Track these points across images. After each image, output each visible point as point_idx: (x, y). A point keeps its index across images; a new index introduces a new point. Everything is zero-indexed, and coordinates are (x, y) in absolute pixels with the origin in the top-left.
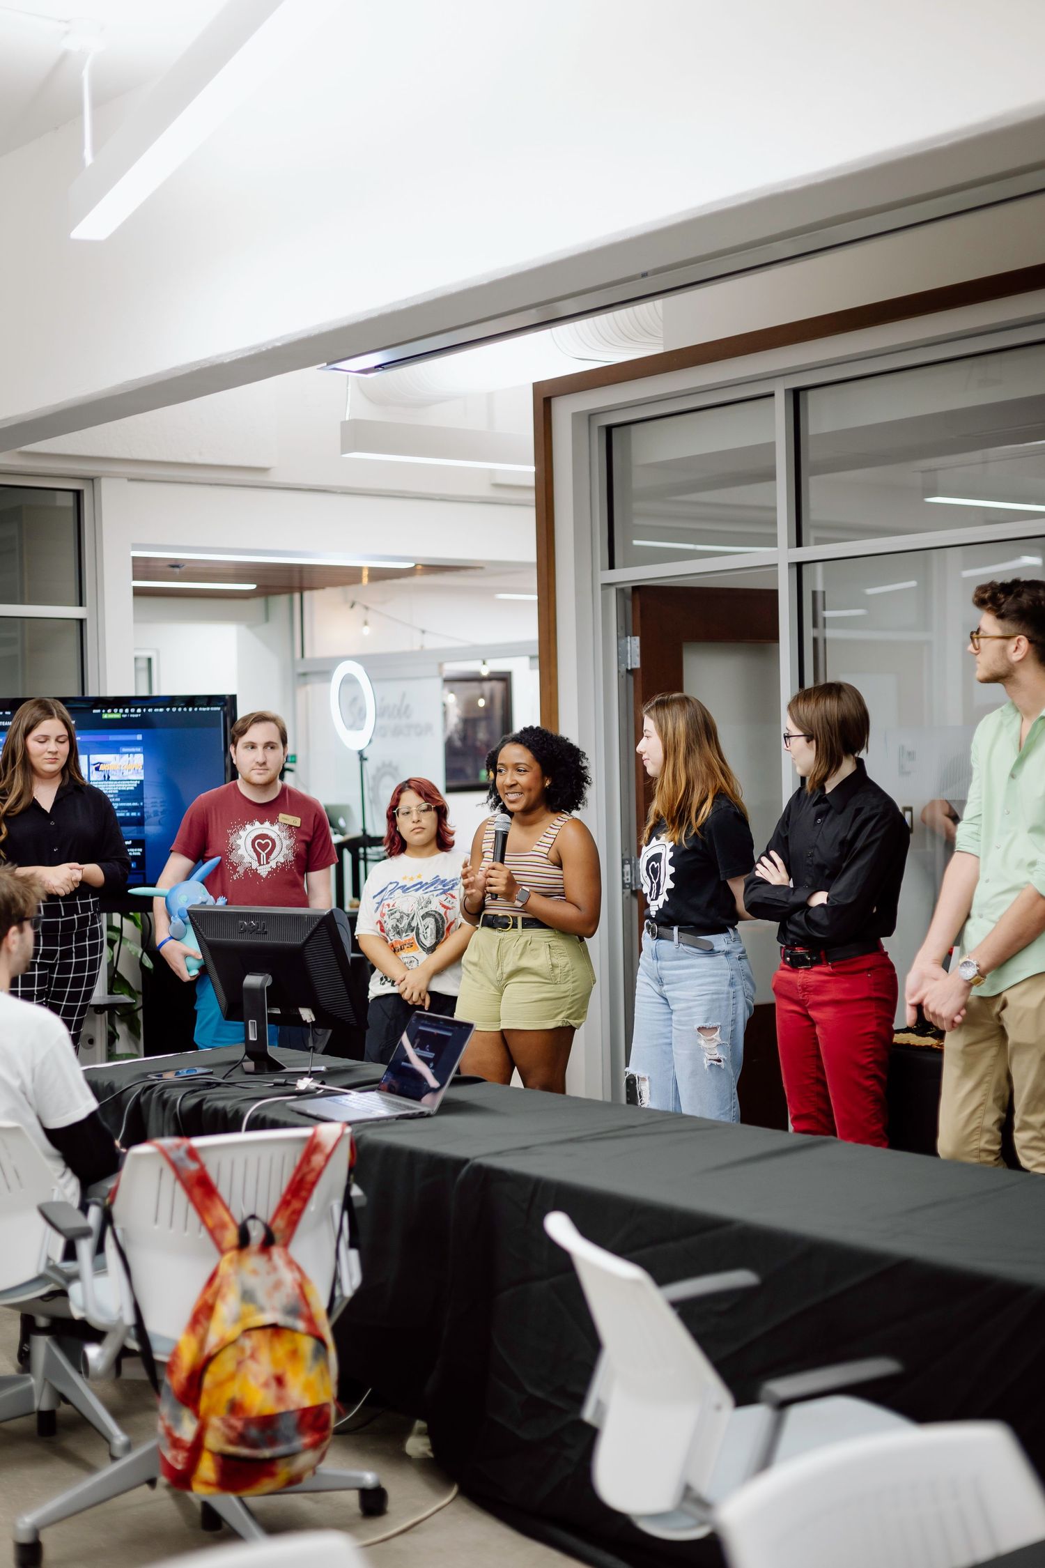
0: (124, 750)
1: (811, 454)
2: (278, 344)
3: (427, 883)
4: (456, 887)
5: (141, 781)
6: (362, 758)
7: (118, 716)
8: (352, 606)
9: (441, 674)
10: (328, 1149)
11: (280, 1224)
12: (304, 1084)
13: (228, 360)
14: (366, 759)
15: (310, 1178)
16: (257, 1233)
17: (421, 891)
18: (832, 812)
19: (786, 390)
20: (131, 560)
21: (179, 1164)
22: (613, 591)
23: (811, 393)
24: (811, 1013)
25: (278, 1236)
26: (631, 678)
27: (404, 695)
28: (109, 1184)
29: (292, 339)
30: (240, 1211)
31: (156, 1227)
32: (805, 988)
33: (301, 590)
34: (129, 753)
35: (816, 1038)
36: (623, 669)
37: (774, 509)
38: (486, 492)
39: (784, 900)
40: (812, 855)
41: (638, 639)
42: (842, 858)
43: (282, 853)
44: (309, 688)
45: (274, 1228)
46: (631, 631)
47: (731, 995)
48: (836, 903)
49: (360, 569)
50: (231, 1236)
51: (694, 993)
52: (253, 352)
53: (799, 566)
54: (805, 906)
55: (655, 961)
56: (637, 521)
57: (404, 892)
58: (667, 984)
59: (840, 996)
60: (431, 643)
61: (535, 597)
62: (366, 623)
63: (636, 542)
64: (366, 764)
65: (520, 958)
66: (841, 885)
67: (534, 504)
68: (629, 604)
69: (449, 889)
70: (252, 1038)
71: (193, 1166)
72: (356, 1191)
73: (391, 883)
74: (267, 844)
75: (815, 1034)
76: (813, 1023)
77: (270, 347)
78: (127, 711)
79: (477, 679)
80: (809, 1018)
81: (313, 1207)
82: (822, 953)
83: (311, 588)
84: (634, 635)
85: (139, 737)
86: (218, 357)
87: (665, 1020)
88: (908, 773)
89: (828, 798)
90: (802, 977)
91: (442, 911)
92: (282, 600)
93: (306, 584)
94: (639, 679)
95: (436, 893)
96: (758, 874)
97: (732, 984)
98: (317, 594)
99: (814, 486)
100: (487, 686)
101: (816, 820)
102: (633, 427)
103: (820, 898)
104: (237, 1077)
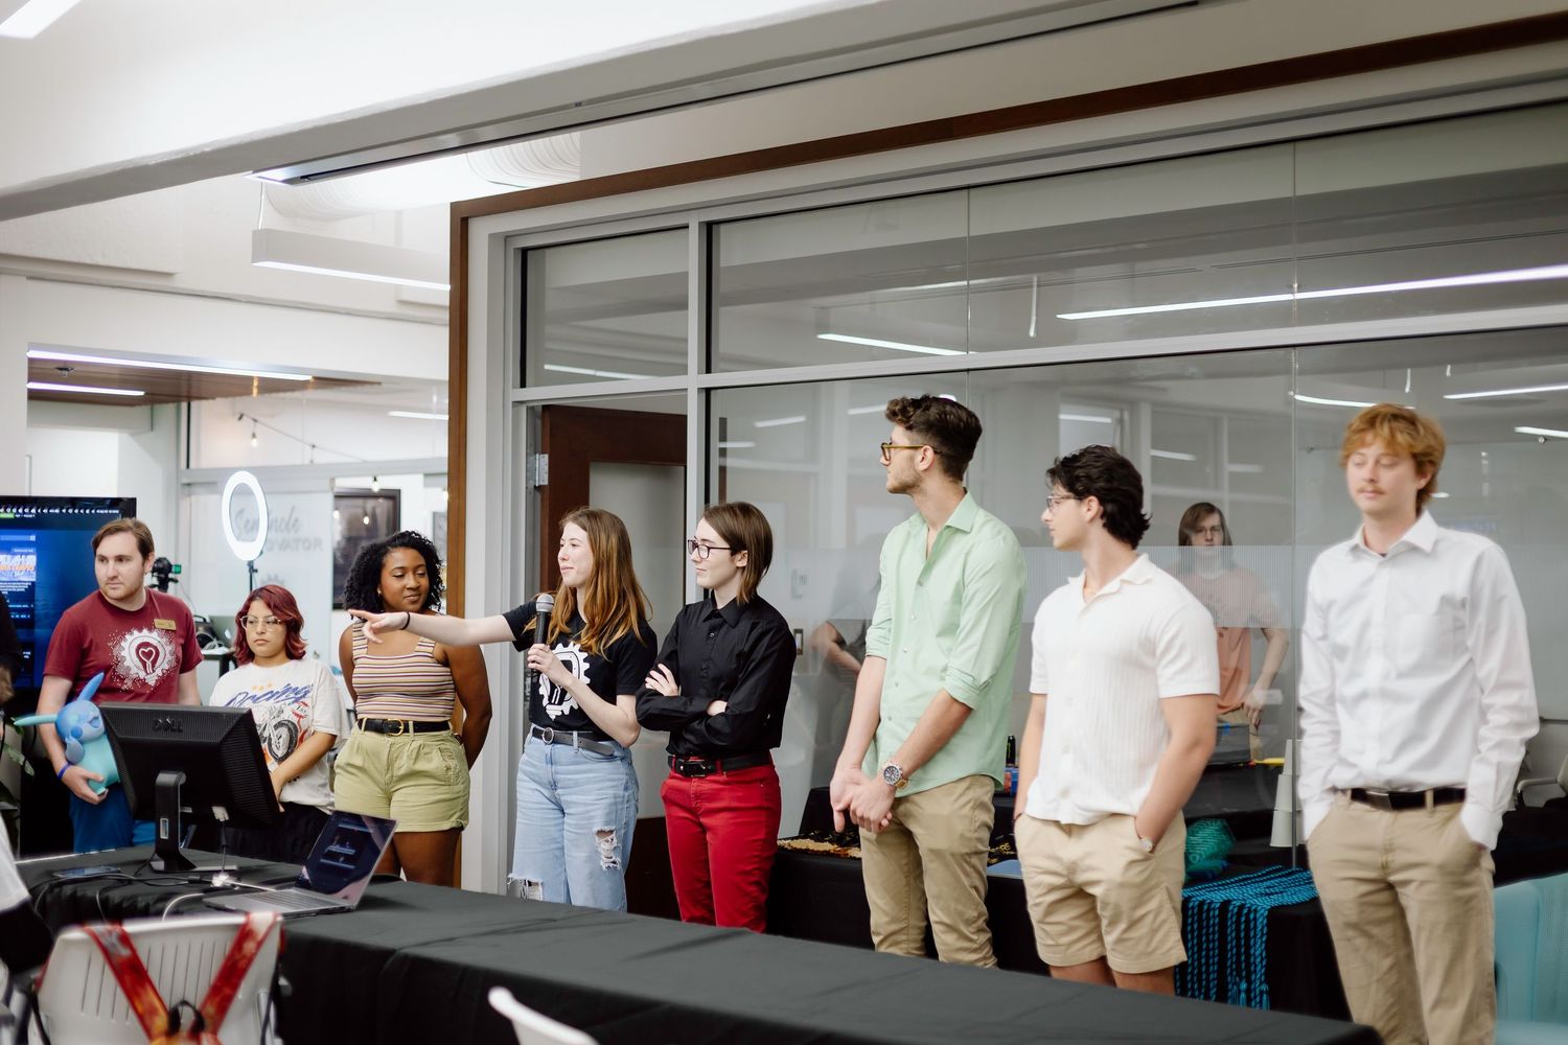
0: (16, 550)
1: (722, 286)
2: (208, 149)
3: (278, 692)
4: (309, 695)
5: (33, 583)
6: (252, 570)
7: (11, 516)
8: (240, 418)
9: (332, 489)
10: (260, 937)
11: (210, 1010)
12: (219, 881)
13: (154, 162)
14: (256, 571)
15: (242, 964)
16: (187, 1018)
17: (272, 701)
18: (726, 626)
19: (700, 223)
20: (27, 361)
21: (111, 950)
22: (523, 409)
23: (723, 227)
24: (702, 820)
25: (208, 1022)
26: (539, 495)
27: (293, 509)
28: (35, 975)
29: (223, 145)
30: (170, 996)
31: (83, 1014)
32: (699, 796)
33: (189, 399)
34: (22, 554)
35: (706, 844)
36: (531, 486)
37: (686, 340)
38: (393, 309)
39: (683, 709)
40: (708, 668)
41: (546, 456)
42: (738, 670)
43: (167, 660)
44: (193, 498)
45: (203, 1014)
46: (539, 448)
47: (626, 799)
48: (737, 712)
49: (250, 379)
50: (161, 1021)
51: (593, 797)
52: (179, 156)
53: (708, 391)
54: (704, 715)
55: (549, 766)
56: (548, 345)
57: (254, 702)
58: (562, 788)
59: (734, 804)
60: (321, 458)
61: (446, 417)
62: (254, 436)
63: (547, 367)
64: (255, 575)
65: (414, 764)
66: (740, 695)
67: (448, 322)
68: (539, 422)
69: (301, 697)
70: (164, 836)
71: (125, 952)
72: (283, 982)
73: (240, 694)
74: (150, 653)
75: (705, 839)
76: (704, 829)
77: (198, 152)
78: (20, 511)
79: (367, 495)
80: (701, 825)
81: (241, 995)
82: (719, 762)
83: (200, 398)
84: (543, 453)
85: (33, 538)
86: (143, 158)
87: (556, 825)
88: (800, 597)
89: (722, 612)
90: (694, 785)
91: (295, 720)
92: (170, 408)
93: (193, 394)
94: (547, 495)
95: (288, 702)
96: (648, 686)
97: (626, 789)
98: (204, 403)
99: (724, 316)
100: (370, 504)
101: (709, 634)
102: (547, 251)
103: (718, 707)
104: (146, 874)
